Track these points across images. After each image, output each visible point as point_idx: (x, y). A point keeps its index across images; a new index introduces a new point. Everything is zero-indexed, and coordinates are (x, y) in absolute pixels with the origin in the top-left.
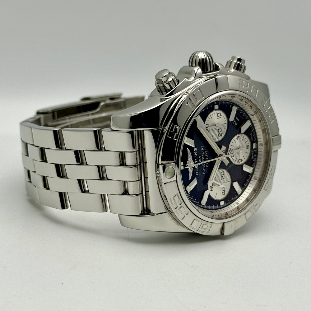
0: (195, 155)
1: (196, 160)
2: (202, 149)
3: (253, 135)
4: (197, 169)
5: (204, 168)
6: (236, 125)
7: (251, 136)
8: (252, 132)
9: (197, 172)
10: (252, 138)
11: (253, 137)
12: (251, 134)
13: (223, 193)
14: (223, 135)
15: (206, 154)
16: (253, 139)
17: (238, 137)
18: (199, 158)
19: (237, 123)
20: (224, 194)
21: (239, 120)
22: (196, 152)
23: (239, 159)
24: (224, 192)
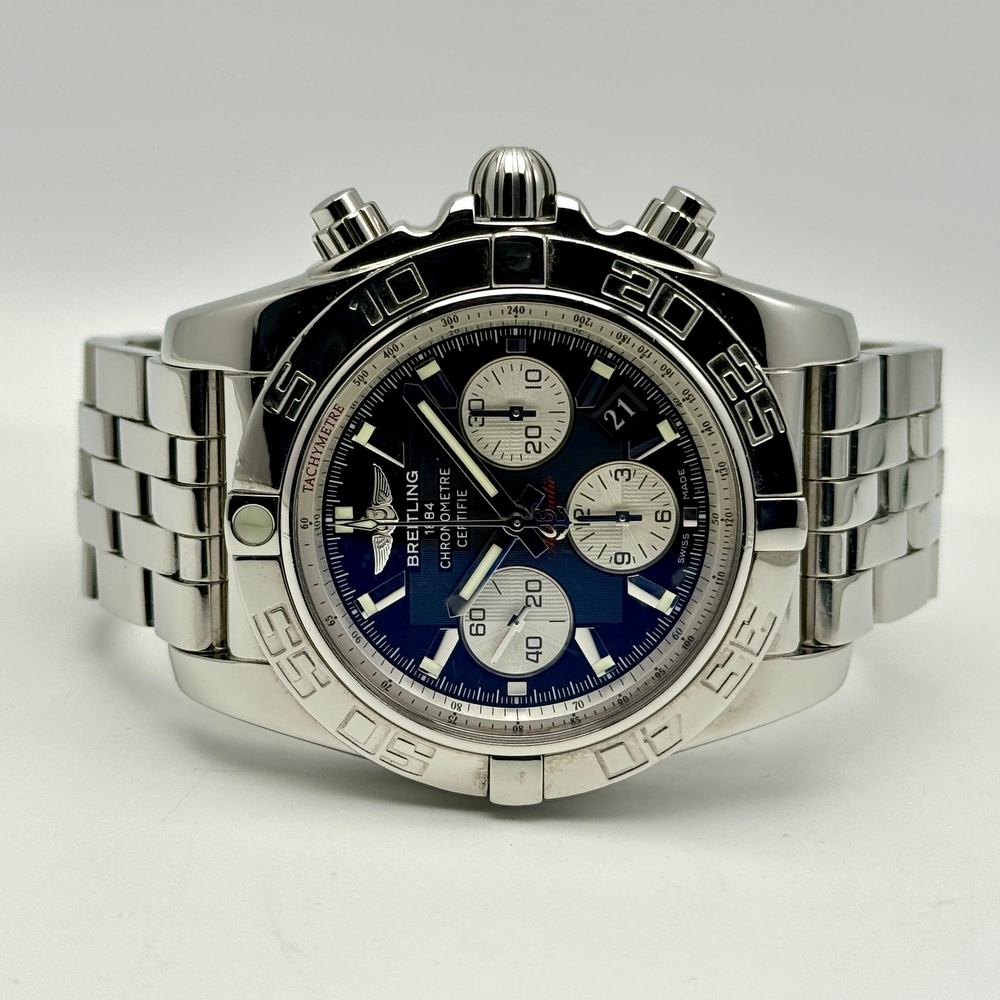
0: (409, 493)
1: (412, 515)
2: (444, 481)
3: (688, 475)
4: (414, 546)
5: (444, 546)
6: (617, 427)
7: (683, 480)
8: (687, 467)
9: (412, 555)
10: (685, 487)
11: (690, 485)
12: (682, 473)
13: (534, 657)
14: (546, 453)
15: (460, 503)
16: (691, 493)
17: (622, 471)
18: (423, 510)
19: (623, 423)
20: (537, 661)
21: (632, 413)
22: (416, 486)
23: (619, 550)
24: (538, 653)
